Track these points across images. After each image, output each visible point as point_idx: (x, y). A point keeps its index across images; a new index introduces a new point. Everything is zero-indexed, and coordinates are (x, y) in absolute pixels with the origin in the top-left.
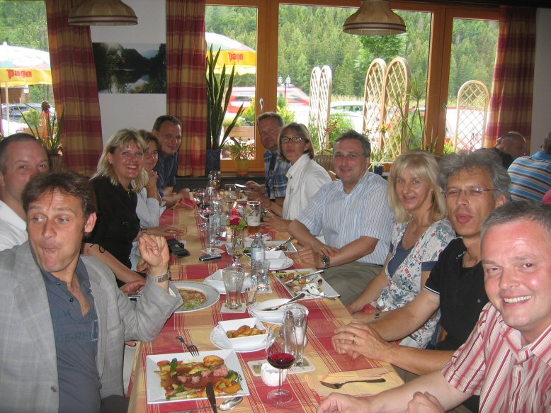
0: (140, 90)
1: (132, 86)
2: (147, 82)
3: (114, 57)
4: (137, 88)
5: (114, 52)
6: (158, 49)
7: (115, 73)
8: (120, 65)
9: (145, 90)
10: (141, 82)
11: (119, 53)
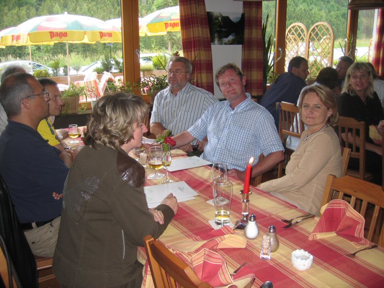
0: (230, 43)
1: (226, 40)
2: (234, 38)
3: (217, 21)
4: (229, 41)
5: (217, 18)
6: (240, 16)
7: (217, 31)
8: (220, 26)
9: (233, 43)
10: (231, 38)
11: (220, 19)
